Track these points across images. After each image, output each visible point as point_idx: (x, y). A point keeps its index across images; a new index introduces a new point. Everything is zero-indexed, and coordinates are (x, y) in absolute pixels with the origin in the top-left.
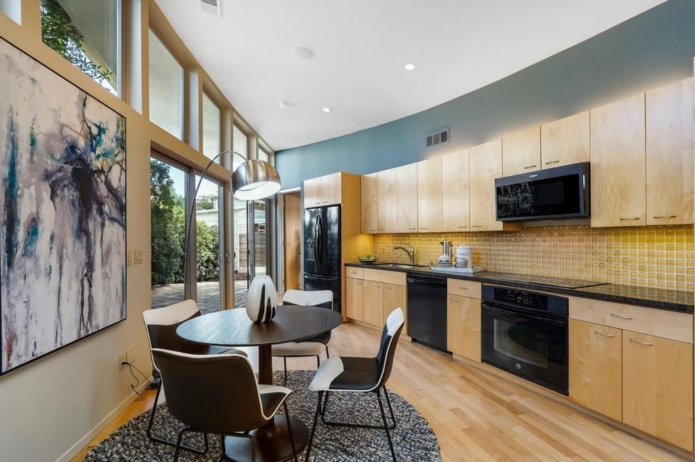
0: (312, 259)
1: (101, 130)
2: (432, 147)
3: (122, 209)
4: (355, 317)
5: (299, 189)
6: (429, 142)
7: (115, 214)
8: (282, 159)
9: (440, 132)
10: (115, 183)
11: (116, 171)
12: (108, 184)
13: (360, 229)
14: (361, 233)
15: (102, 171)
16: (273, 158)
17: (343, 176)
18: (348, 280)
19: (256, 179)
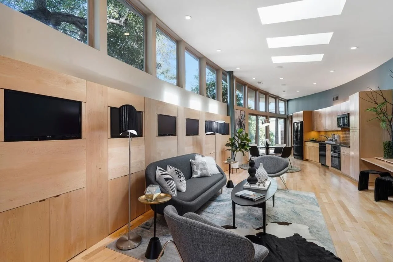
0: (295, 139)
1: (242, 115)
2: (334, 101)
3: (245, 127)
4: (308, 159)
5: (292, 115)
6: (334, 100)
7: (244, 129)
8: (290, 103)
9: (336, 96)
10: (244, 123)
11: (244, 122)
12: (243, 123)
13: (312, 129)
14: (312, 131)
15: (242, 122)
16: (287, 103)
17: (303, 112)
18: (306, 146)
19: (265, 123)
